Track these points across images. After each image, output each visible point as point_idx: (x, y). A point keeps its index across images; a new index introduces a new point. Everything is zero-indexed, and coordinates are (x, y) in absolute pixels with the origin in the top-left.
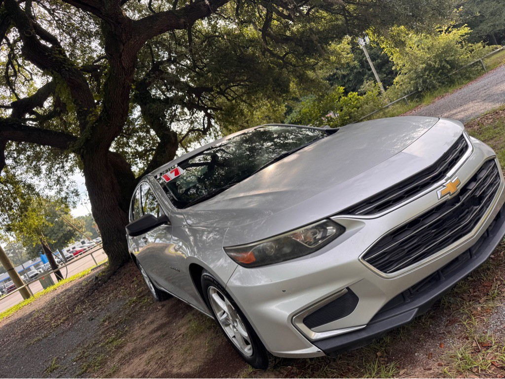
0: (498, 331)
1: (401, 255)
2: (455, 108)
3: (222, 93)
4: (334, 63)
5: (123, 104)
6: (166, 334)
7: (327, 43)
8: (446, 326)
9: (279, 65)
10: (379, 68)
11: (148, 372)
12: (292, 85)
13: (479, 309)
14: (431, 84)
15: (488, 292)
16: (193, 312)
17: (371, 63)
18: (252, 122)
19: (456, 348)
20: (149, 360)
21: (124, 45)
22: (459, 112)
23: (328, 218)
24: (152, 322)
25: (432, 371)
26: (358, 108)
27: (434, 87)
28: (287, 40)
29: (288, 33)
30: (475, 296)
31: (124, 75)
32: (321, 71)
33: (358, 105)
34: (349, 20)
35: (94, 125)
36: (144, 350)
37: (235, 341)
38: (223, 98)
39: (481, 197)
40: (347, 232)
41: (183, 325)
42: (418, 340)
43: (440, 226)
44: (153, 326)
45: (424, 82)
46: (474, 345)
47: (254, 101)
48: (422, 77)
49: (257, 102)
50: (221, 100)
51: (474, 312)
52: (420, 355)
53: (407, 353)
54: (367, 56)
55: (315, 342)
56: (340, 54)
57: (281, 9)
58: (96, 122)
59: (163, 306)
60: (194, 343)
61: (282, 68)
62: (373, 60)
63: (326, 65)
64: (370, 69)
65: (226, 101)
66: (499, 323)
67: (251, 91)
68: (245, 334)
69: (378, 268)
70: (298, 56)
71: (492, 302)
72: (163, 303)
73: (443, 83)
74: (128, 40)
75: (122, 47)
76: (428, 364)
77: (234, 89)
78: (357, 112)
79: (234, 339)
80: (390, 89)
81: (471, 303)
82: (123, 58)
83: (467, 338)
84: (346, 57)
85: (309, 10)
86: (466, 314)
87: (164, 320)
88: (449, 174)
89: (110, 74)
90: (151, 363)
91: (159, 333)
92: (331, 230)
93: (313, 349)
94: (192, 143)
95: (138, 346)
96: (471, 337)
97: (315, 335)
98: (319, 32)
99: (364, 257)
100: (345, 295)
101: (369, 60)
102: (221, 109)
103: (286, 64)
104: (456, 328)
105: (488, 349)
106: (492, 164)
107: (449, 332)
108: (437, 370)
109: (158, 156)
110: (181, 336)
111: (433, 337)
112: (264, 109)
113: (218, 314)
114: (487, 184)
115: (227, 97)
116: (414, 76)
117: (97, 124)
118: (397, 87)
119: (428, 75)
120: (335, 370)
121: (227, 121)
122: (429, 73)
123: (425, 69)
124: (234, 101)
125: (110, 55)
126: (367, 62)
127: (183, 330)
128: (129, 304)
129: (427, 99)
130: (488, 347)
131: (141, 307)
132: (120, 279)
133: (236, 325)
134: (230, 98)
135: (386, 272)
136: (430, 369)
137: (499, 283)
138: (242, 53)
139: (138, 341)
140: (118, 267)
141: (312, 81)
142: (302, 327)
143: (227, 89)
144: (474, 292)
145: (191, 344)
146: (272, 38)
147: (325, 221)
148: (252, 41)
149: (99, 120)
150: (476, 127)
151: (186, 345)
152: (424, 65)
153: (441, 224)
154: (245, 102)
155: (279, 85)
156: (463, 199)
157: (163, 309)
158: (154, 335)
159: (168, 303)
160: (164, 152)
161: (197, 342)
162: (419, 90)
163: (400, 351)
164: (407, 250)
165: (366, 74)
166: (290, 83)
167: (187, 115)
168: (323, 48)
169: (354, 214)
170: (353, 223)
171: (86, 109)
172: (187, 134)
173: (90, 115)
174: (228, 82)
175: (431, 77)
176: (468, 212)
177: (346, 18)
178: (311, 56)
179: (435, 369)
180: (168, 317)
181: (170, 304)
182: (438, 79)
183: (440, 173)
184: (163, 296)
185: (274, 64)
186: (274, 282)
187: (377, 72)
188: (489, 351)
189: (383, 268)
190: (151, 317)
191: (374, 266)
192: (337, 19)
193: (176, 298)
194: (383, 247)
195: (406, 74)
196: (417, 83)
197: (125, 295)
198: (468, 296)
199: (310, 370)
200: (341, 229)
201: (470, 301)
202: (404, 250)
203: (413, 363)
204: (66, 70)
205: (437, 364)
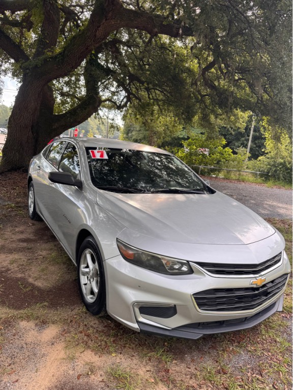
0: (235, 367)
1: (213, 303)
2: (282, 203)
3: (148, 89)
4: (232, 122)
5: (79, 60)
6: (31, 249)
7: (236, 107)
8: (209, 348)
9: (196, 98)
10: (255, 138)
11: (10, 270)
12: (196, 118)
13: (231, 349)
14: (278, 175)
15: (240, 341)
16: (56, 243)
17: (252, 132)
18: (155, 122)
19: (209, 364)
20: (13, 261)
21: (106, 20)
22: (283, 208)
23: (188, 261)
24: (22, 232)
25: (190, 370)
26: (226, 160)
27: (279, 179)
28: (213, 87)
29: (216, 84)
30: (232, 340)
31: (92, 41)
32: (220, 121)
33: (228, 159)
34: (259, 103)
35: (48, 60)
36: (11, 251)
37: (83, 287)
38: (146, 93)
39: (269, 293)
40: (193, 275)
41: (45, 249)
42: (191, 348)
43: (241, 298)
44: (22, 236)
45: (276, 171)
46: (219, 368)
47: (165, 110)
48: (276, 167)
49: (167, 112)
50: (144, 94)
51: (228, 349)
52: (188, 357)
53: (181, 352)
54: (253, 126)
55: (138, 322)
56: (238, 119)
57: (223, 65)
58: (50, 58)
59: (33, 224)
60: (50, 268)
61: (197, 102)
62: (255, 131)
63: (226, 120)
64: (249, 136)
65: (147, 96)
66: (236, 363)
67: (168, 102)
68: (96, 290)
69: (197, 304)
70: (212, 102)
71: (239, 348)
72: (33, 222)
73: (285, 179)
74: (111, 19)
75: (104, 21)
76: (190, 365)
77: (157, 92)
78: (224, 162)
79: (83, 286)
80: (253, 161)
81: (228, 343)
82: (100, 28)
83: (217, 362)
84: (241, 124)
85: (240, 79)
86: (223, 347)
87: (31, 236)
88: (263, 273)
89: (83, 33)
90: (14, 264)
91: (25, 244)
92: (185, 269)
93: (136, 326)
94: (105, 109)
95: (7, 245)
96: (220, 363)
97: (142, 319)
98: (236, 97)
99: (194, 294)
100: (171, 307)
101: (252, 129)
102: (140, 100)
103: (202, 101)
104: (214, 353)
105: (224, 374)
106: (285, 277)
107: (209, 353)
108: (193, 371)
109: (79, 109)
110: (41, 257)
111: (199, 351)
112: (168, 119)
113: (82, 266)
114: (276, 287)
115: (149, 95)
116: (272, 163)
117: (51, 60)
118: (258, 163)
119: (280, 168)
120: (137, 340)
121: (139, 111)
122: (282, 167)
123: (281, 164)
124: (152, 101)
125: (92, 21)
126: (250, 130)
127: (44, 253)
128: (7, 206)
129: (270, 183)
130: (225, 373)
131: (16, 215)
132: (5, 181)
133: (92, 280)
134: (151, 96)
135: (199, 308)
136: (189, 368)
137: (248, 339)
138: (178, 73)
139: (8, 242)
140: (6, 170)
141: (210, 124)
142: (137, 310)
143: (153, 89)
144: (233, 337)
145: (47, 267)
146: (204, 79)
147: (185, 262)
148: (189, 71)
149: (54, 58)
150: (287, 226)
151: (43, 266)
152: (282, 161)
153: (242, 298)
154: (159, 106)
155: (188, 112)
156: (261, 290)
157: (32, 227)
158: (21, 244)
159: (38, 225)
160: (85, 109)
161: (52, 268)
162: (269, 174)
163: (178, 349)
164: (217, 303)
165: (244, 137)
166: (196, 115)
167: (113, 87)
168: (231, 109)
169: (203, 268)
170: (200, 273)
171: (48, 42)
172: (105, 101)
173: (50, 49)
174: (156, 85)
175: (281, 171)
176: (258, 299)
177: (258, 101)
178: (221, 107)
179: (192, 370)
180: (35, 235)
181: (39, 227)
182: (284, 175)
183: (259, 270)
184: (36, 217)
185: (194, 96)
186: (137, 278)
187: (252, 141)
188: (224, 376)
189: (200, 305)
190: (21, 228)
191: (196, 302)
192: (252, 97)
193: (46, 224)
194: (207, 294)
195: (268, 158)
196: (271, 169)
197: (4, 196)
198: (229, 338)
199: (122, 331)
200: (191, 271)
201: (228, 341)
202: (216, 301)
203: (182, 360)
204: (50, 3)
205: (194, 367)
